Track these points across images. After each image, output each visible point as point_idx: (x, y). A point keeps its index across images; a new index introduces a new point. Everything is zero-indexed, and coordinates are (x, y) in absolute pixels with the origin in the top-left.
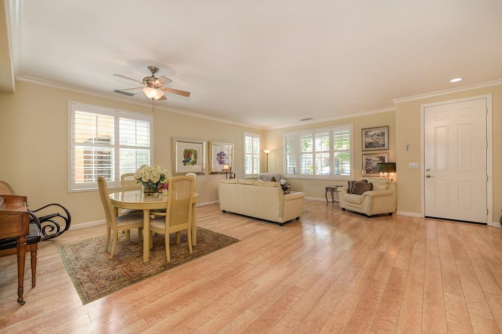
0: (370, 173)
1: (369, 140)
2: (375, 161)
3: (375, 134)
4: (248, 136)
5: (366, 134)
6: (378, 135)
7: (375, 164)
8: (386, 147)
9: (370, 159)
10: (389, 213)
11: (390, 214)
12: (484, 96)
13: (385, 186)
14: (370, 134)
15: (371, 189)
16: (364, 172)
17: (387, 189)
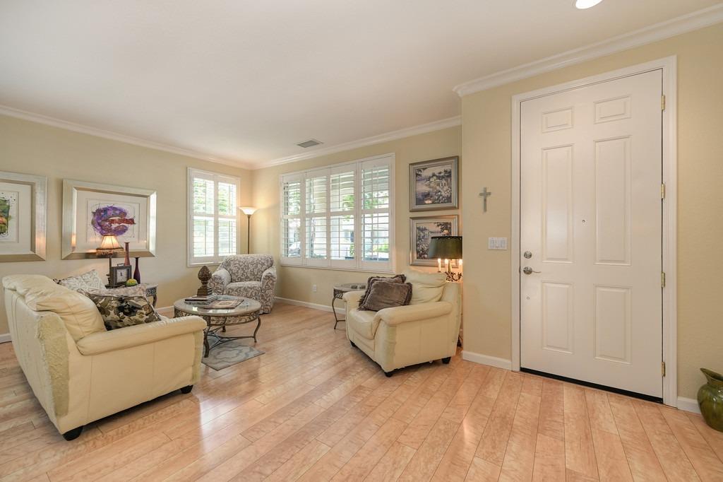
0: (424, 258)
1: (423, 188)
2: (433, 231)
3: (434, 175)
4: (199, 176)
5: (417, 175)
6: (439, 178)
8: (454, 203)
9: (425, 229)
10: (443, 359)
11: (446, 361)
12: (657, 63)
13: (436, 292)
14: (426, 173)
16: (413, 256)
17: (440, 300)
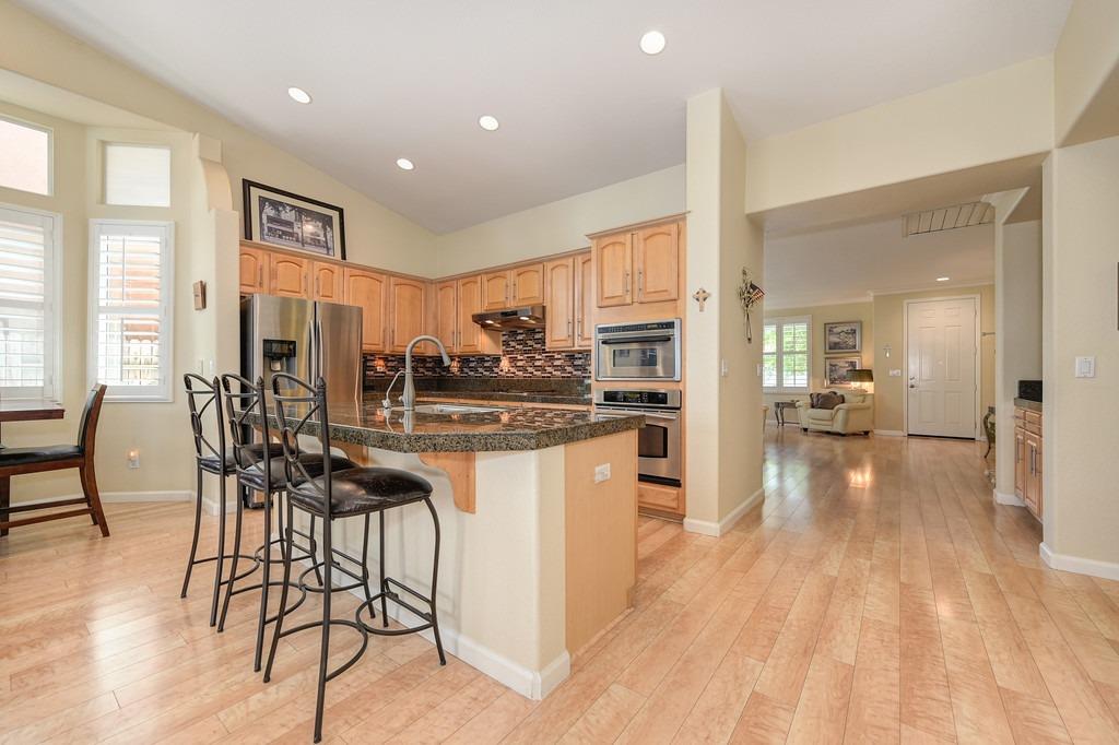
0: (838, 383)
1: (835, 339)
2: (843, 366)
3: (842, 331)
5: (830, 331)
6: (846, 333)
7: (843, 372)
8: (858, 349)
9: (837, 365)
11: (866, 433)
12: (973, 296)
13: (861, 398)
14: (837, 330)
15: (843, 402)
16: (827, 382)
17: (862, 402)
